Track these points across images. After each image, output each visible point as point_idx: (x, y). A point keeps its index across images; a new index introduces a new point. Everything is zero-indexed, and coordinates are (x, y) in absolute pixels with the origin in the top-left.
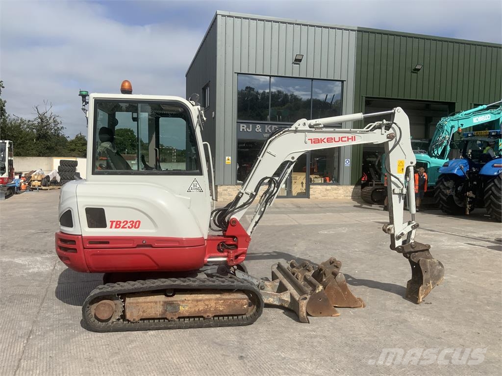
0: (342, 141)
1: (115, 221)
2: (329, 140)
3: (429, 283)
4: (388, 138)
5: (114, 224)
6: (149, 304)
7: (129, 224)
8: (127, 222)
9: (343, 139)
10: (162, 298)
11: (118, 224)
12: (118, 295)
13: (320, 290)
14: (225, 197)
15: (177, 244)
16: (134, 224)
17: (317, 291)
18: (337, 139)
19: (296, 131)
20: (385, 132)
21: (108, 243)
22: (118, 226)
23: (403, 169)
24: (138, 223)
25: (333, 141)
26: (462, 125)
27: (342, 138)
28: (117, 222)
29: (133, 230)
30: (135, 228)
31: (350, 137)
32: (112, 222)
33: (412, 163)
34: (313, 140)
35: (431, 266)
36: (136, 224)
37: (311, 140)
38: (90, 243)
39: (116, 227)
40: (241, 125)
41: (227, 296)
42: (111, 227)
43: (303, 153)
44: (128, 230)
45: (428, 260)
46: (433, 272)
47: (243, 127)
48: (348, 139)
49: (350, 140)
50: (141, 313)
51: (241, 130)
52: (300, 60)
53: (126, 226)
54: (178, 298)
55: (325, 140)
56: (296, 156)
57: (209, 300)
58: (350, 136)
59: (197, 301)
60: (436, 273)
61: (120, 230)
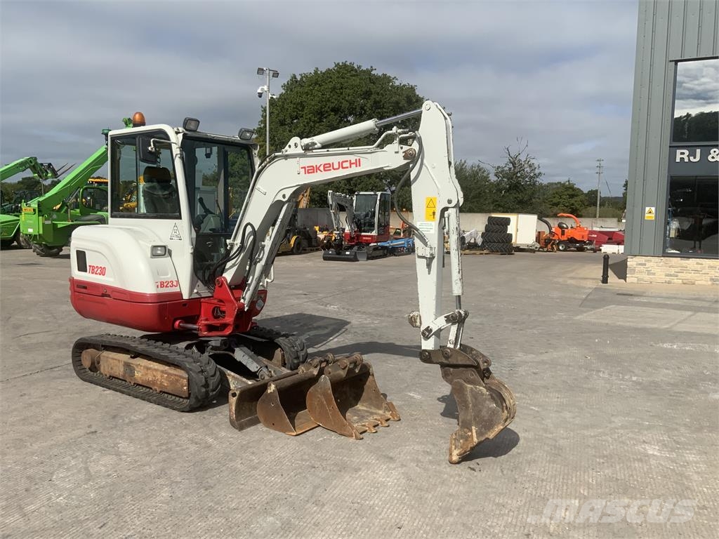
0: (343, 168)
2: (327, 167)
3: (471, 431)
4: (405, 158)
6: (114, 361)
7: (99, 271)
8: (98, 268)
9: (345, 165)
10: (125, 357)
11: (94, 270)
12: (102, 346)
13: (272, 391)
14: (640, 276)
16: (102, 271)
17: (269, 391)
18: (336, 166)
19: (286, 157)
20: (402, 148)
21: (86, 288)
23: (434, 213)
24: (104, 270)
25: (331, 168)
27: (343, 162)
28: (93, 267)
29: (101, 277)
30: (103, 275)
31: (353, 161)
32: (90, 267)
33: (450, 202)
34: (307, 169)
35: (476, 399)
37: (305, 168)
38: (78, 286)
39: (92, 273)
40: (679, 151)
41: (172, 371)
42: (89, 272)
43: (296, 188)
44: (98, 277)
45: (469, 386)
46: (480, 411)
47: (682, 155)
48: (351, 164)
49: (353, 166)
50: (109, 369)
51: (678, 160)
54: (140, 361)
55: (322, 168)
56: (288, 193)
58: (353, 158)
59: (148, 369)
60: (484, 413)
61: (94, 276)
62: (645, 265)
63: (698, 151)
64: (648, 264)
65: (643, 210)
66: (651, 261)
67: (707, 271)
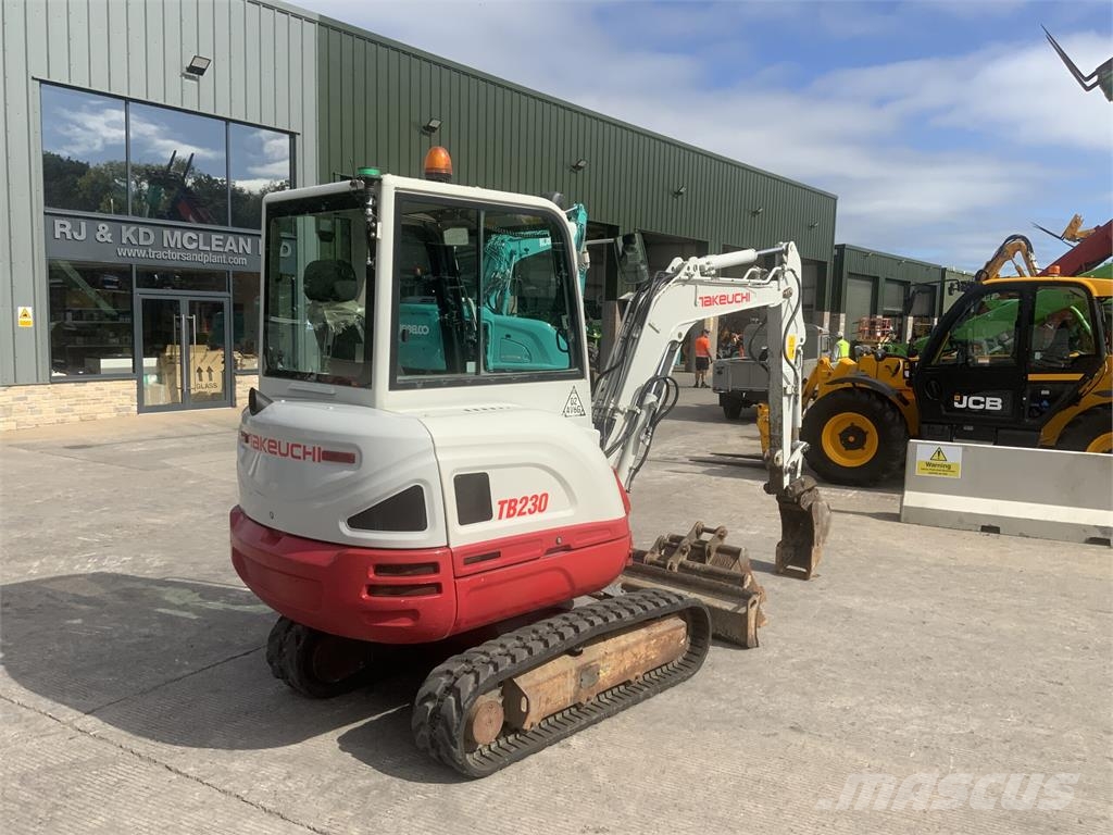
0: (736, 302)
1: (506, 501)
2: (721, 298)
3: (820, 542)
4: (782, 295)
5: (506, 506)
6: (555, 680)
7: (530, 505)
8: (526, 498)
10: (568, 662)
11: (512, 508)
15: (608, 536)
16: (538, 503)
18: (731, 299)
19: (685, 282)
21: (497, 555)
22: (512, 512)
23: (793, 352)
24: (544, 499)
25: (727, 301)
26: (526, 250)
27: (736, 295)
28: (511, 501)
29: (537, 516)
30: (540, 511)
31: (744, 295)
32: (502, 503)
33: (802, 340)
34: (704, 300)
36: (540, 503)
37: (702, 298)
38: (467, 562)
39: (509, 516)
40: (58, 222)
42: (500, 517)
43: (691, 325)
44: (528, 518)
47: (62, 227)
48: (742, 298)
49: (744, 301)
50: (543, 705)
51: (58, 236)
52: (201, 71)
53: (526, 510)
55: (718, 300)
56: (684, 332)
57: (637, 644)
58: (745, 292)
59: (623, 650)
61: (516, 520)
62: (26, 398)
63: (83, 224)
64: (31, 397)
65: (14, 312)
66: (32, 392)
67: (109, 398)
